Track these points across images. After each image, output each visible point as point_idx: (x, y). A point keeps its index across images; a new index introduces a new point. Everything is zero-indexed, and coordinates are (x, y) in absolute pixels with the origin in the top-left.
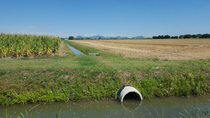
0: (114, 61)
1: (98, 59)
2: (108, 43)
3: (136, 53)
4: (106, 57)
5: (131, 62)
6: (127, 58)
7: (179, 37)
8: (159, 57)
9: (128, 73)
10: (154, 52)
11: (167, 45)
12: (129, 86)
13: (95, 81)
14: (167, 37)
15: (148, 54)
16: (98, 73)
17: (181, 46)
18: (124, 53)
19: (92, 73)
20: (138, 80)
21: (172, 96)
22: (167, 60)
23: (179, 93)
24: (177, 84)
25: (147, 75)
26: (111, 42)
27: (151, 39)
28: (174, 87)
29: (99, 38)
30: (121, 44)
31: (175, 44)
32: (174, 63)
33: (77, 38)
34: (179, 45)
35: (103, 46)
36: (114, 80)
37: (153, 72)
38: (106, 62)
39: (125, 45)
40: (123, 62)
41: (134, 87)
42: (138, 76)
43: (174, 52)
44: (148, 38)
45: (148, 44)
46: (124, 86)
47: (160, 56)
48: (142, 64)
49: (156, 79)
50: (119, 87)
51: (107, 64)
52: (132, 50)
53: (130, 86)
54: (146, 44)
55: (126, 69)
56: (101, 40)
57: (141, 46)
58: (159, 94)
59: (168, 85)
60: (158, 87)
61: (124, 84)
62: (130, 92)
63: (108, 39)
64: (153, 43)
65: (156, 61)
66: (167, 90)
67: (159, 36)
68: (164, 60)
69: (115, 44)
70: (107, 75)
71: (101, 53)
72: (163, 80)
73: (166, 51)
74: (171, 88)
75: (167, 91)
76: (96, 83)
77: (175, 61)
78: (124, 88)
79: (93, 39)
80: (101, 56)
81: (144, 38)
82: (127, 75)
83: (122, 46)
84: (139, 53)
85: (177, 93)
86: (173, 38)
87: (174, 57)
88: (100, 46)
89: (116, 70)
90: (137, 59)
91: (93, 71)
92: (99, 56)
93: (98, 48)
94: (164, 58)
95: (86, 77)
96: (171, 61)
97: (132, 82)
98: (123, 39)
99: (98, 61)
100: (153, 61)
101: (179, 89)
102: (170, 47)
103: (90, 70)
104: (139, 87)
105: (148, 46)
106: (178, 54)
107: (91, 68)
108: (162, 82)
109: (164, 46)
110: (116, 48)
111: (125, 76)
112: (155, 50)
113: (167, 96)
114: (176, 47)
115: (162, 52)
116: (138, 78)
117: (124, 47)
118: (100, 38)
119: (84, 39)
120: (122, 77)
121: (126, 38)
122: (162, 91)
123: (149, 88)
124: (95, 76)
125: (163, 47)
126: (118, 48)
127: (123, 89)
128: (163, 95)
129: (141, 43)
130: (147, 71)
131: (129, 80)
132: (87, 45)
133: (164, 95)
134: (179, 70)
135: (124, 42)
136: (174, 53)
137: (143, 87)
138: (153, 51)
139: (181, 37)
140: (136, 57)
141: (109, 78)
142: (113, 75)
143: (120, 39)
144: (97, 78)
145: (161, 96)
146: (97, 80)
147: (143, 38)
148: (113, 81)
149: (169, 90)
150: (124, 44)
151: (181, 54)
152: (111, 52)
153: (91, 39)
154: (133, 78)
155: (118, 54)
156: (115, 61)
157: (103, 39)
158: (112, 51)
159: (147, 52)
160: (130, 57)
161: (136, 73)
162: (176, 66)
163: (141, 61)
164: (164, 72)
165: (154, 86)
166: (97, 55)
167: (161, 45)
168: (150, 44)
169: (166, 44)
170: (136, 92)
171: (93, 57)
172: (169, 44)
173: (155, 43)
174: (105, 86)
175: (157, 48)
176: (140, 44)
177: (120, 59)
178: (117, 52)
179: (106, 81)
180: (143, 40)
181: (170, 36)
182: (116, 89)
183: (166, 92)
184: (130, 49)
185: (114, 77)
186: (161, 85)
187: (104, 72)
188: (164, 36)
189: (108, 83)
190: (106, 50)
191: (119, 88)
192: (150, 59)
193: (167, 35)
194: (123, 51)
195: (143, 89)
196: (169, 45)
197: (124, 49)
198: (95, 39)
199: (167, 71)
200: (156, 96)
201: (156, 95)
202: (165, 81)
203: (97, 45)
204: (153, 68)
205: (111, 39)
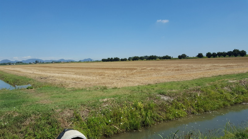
0: (52, 96)
1: (29, 95)
2: (47, 69)
3: (82, 80)
4: (41, 89)
5: (75, 94)
6: (70, 90)
7: (128, 59)
8: (108, 85)
9: (70, 111)
10: (103, 78)
11: (116, 69)
12: (71, 129)
13: (21, 130)
14: (116, 60)
15: (96, 81)
16: (25, 117)
17: (130, 69)
18: (68, 82)
19: (17, 119)
20: (83, 119)
21: (123, 132)
22: (116, 88)
23: (130, 128)
24: (128, 117)
25: (93, 110)
26: (52, 67)
27: (100, 62)
28: (124, 120)
29: (35, 62)
30: (64, 70)
31: (124, 68)
32: (123, 91)
33: (2, 63)
34: (128, 69)
35: (40, 73)
36: (49, 124)
37: (100, 106)
38: (40, 99)
39: (70, 70)
40: (65, 95)
41: (78, 130)
42: (83, 114)
43: (124, 77)
44: (97, 61)
45: (97, 69)
46: (64, 132)
47: (109, 83)
48: (89, 95)
49: (104, 114)
50: (57, 133)
51: (41, 101)
52: (78, 77)
53: (73, 129)
54: (94, 68)
55: (67, 106)
56: (38, 65)
57: (89, 71)
58: (108, 133)
59: (118, 120)
60: (107, 124)
61: (64, 127)
62: (73, 138)
63: (47, 63)
64: (102, 67)
65: (105, 91)
66: (117, 126)
67: (108, 58)
68: (113, 89)
69: (56, 70)
70: (40, 118)
71: (36, 83)
72: (112, 114)
73: (116, 77)
74: (121, 123)
75: (117, 128)
76: (22, 132)
77: (124, 88)
78: (64, 134)
79: (27, 63)
80: (34, 89)
81: (93, 61)
82: (69, 114)
83: (65, 72)
84: (86, 80)
85: (128, 128)
86: (122, 60)
87: (124, 83)
88: (35, 74)
89: (53, 109)
90: (82, 89)
91: (17, 115)
92: (31, 88)
93: (32, 76)
94: (113, 86)
95: (5, 127)
96: (121, 89)
97: (75, 122)
98: (68, 62)
99: (28, 97)
100: (101, 90)
101: (130, 123)
102: (120, 71)
103: (12, 115)
104: (84, 128)
105: (96, 71)
106: (127, 79)
107: (15, 111)
108: (111, 117)
109: (113, 70)
110: (57, 75)
111: (66, 116)
112: (104, 75)
113: (117, 134)
114: (125, 71)
115: (111, 78)
116: (83, 116)
117: (68, 73)
118: (37, 62)
119: (13, 63)
120: (62, 118)
121: (72, 62)
122: (111, 129)
123: (97, 128)
124: (21, 122)
125: (112, 72)
126: (60, 75)
127: (63, 136)
128: (113, 133)
129: (89, 67)
130: (94, 106)
131: (71, 121)
132: (16, 72)
133: (115, 134)
134: (128, 100)
135: (69, 66)
136: (123, 79)
137: (89, 128)
138: (102, 76)
139: (130, 59)
140: (81, 87)
141: (43, 122)
142: (48, 117)
143: (64, 63)
144: (24, 126)
145: (111, 135)
146: (23, 129)
147: (91, 61)
148: (49, 126)
149: (119, 125)
150: (68, 70)
151: (130, 80)
152: (50, 82)
153: (23, 64)
154: (77, 117)
155: (59, 84)
156: (54, 95)
157: (41, 62)
158: (51, 79)
159: (95, 78)
160: (74, 88)
161: (80, 111)
162: (125, 95)
163: (88, 92)
164: (113, 104)
165: (103, 123)
166: (27, 89)
167: (110, 69)
168: (99, 68)
169: (116, 67)
170: (80, 137)
171: (21, 91)
172: (118, 67)
173: (105, 67)
174: (36, 136)
175: (106, 73)
176: (87, 68)
177: (61, 92)
178: (58, 81)
179: (39, 127)
180: (92, 64)
181: (119, 59)
182: (53, 137)
183: (115, 129)
184: (75, 76)
185: (50, 120)
186: (110, 121)
187: (35, 115)
188: (113, 58)
189: (41, 131)
190: (43, 79)
191: (57, 135)
192: (98, 88)
193: (117, 58)
194: (67, 78)
195: (89, 130)
196: (119, 69)
197: (68, 76)
198: (30, 63)
199: (116, 102)
200: (105, 136)
201: (105, 134)
202: (114, 115)
203: (31, 72)
204: (101, 101)
205: (52, 63)
